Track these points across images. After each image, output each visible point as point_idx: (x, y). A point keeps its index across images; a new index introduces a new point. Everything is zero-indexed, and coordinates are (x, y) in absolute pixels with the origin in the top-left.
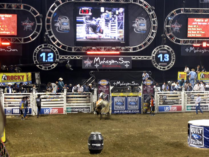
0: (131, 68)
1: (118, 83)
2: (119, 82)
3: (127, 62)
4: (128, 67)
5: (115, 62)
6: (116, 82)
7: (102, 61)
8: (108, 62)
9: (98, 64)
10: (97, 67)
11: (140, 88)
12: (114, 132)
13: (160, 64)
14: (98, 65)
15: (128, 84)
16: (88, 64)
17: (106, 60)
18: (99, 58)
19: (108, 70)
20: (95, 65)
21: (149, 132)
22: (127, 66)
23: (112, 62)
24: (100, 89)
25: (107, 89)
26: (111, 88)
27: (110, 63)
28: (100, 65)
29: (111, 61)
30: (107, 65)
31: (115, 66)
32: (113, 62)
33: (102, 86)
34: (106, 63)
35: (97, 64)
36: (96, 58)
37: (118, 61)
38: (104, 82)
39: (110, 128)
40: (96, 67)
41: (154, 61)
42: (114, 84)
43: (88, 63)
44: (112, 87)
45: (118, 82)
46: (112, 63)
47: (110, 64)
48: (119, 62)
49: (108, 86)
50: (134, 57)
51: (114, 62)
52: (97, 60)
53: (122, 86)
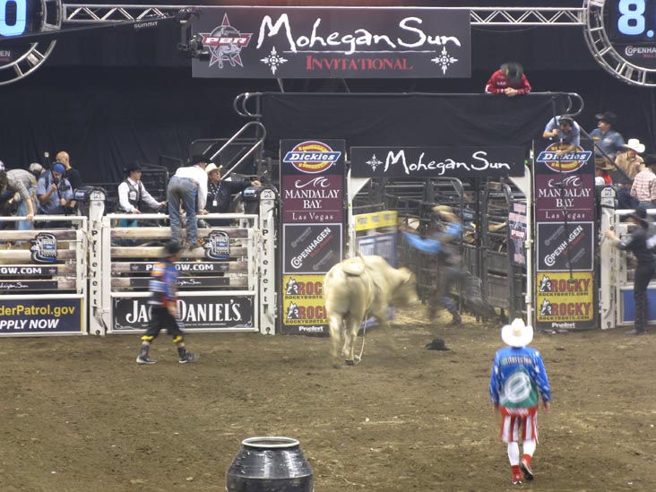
0: (466, 74)
1: (393, 158)
2: (402, 153)
3: (445, 39)
4: (451, 66)
5: (377, 39)
6: (382, 157)
7: (302, 38)
8: (338, 39)
9: (280, 54)
10: (274, 69)
11: (515, 189)
12: (372, 436)
13: (629, 52)
14: (282, 60)
15: (453, 164)
16: (225, 50)
17: (323, 32)
18: (284, 18)
19: (338, 84)
20: (265, 60)
21: (567, 436)
22: (445, 62)
23: (359, 41)
24: (290, 194)
25: (334, 194)
26: (355, 186)
27: (348, 47)
28: (290, 57)
29: (356, 36)
30: (329, 57)
31: (377, 64)
32: (368, 38)
33: (305, 177)
34: (329, 47)
35: (274, 52)
36: (267, 19)
37: (395, 33)
38: (313, 156)
39: (349, 410)
40: (268, 67)
41: (595, 34)
42: (373, 163)
43: (223, 46)
44: (362, 183)
45: (391, 153)
46: (358, 47)
47: (347, 53)
48: (400, 42)
49: (336, 175)
50: (484, 15)
51: (369, 43)
52: (274, 31)
53: (415, 176)
